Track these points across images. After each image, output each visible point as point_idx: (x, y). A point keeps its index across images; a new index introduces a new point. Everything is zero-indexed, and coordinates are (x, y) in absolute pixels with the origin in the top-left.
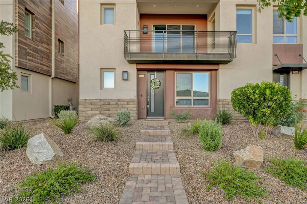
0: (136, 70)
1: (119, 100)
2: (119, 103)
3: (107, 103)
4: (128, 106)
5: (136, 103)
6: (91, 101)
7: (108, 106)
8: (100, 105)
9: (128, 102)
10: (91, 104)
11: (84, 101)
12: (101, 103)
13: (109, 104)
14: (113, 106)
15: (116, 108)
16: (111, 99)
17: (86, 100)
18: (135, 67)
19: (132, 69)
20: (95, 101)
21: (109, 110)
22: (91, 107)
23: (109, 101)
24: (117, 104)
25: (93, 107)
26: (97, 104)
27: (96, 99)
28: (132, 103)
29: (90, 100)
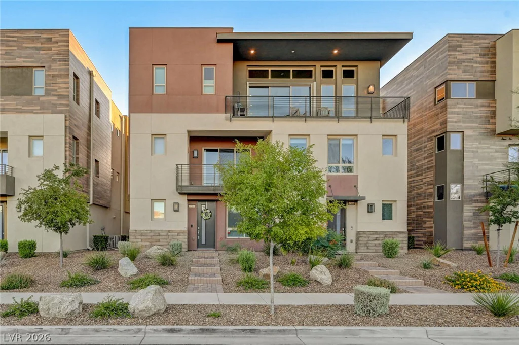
0: (187, 201)
1: (169, 231)
2: (169, 234)
3: (157, 234)
4: (178, 237)
5: (186, 234)
6: (142, 232)
7: (159, 238)
8: (151, 236)
9: (178, 233)
10: (142, 235)
11: (135, 232)
12: (151, 234)
13: (160, 235)
14: (163, 237)
15: (166, 239)
16: (162, 231)
17: (136, 231)
18: (185, 198)
19: (183, 201)
20: (146, 232)
21: (159, 241)
22: (142, 238)
23: (160, 232)
24: (167, 235)
25: (143, 238)
26: (148, 235)
27: (146, 230)
28: (182, 234)
29: (141, 230)
